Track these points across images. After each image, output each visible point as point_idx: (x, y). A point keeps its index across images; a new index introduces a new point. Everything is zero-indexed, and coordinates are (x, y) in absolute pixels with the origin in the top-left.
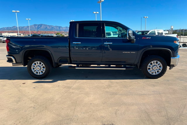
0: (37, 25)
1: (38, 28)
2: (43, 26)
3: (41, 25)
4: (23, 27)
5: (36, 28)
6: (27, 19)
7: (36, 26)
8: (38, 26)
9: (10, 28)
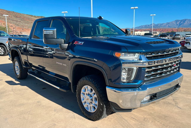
0: (180, 20)
1: (180, 24)
2: (187, 22)
3: (184, 21)
4: (162, 24)
5: (177, 25)
6: (152, 15)
7: (178, 22)
8: (180, 22)
9: (148, 25)
